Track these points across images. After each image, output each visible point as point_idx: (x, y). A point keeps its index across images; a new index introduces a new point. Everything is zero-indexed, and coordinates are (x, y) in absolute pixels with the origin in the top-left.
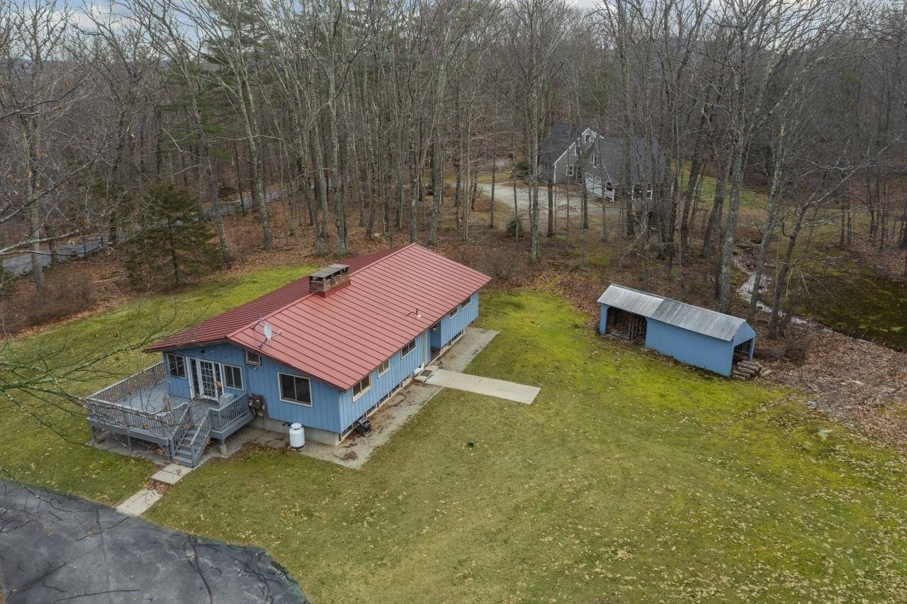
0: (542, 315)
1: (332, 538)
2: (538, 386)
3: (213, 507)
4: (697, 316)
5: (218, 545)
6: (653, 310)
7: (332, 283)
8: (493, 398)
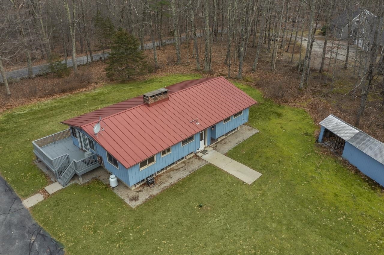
0: (290, 124)
1: (97, 250)
2: (261, 172)
3: (58, 213)
4: (377, 147)
5: (47, 237)
6: (350, 137)
7: (155, 99)
8: (231, 176)
